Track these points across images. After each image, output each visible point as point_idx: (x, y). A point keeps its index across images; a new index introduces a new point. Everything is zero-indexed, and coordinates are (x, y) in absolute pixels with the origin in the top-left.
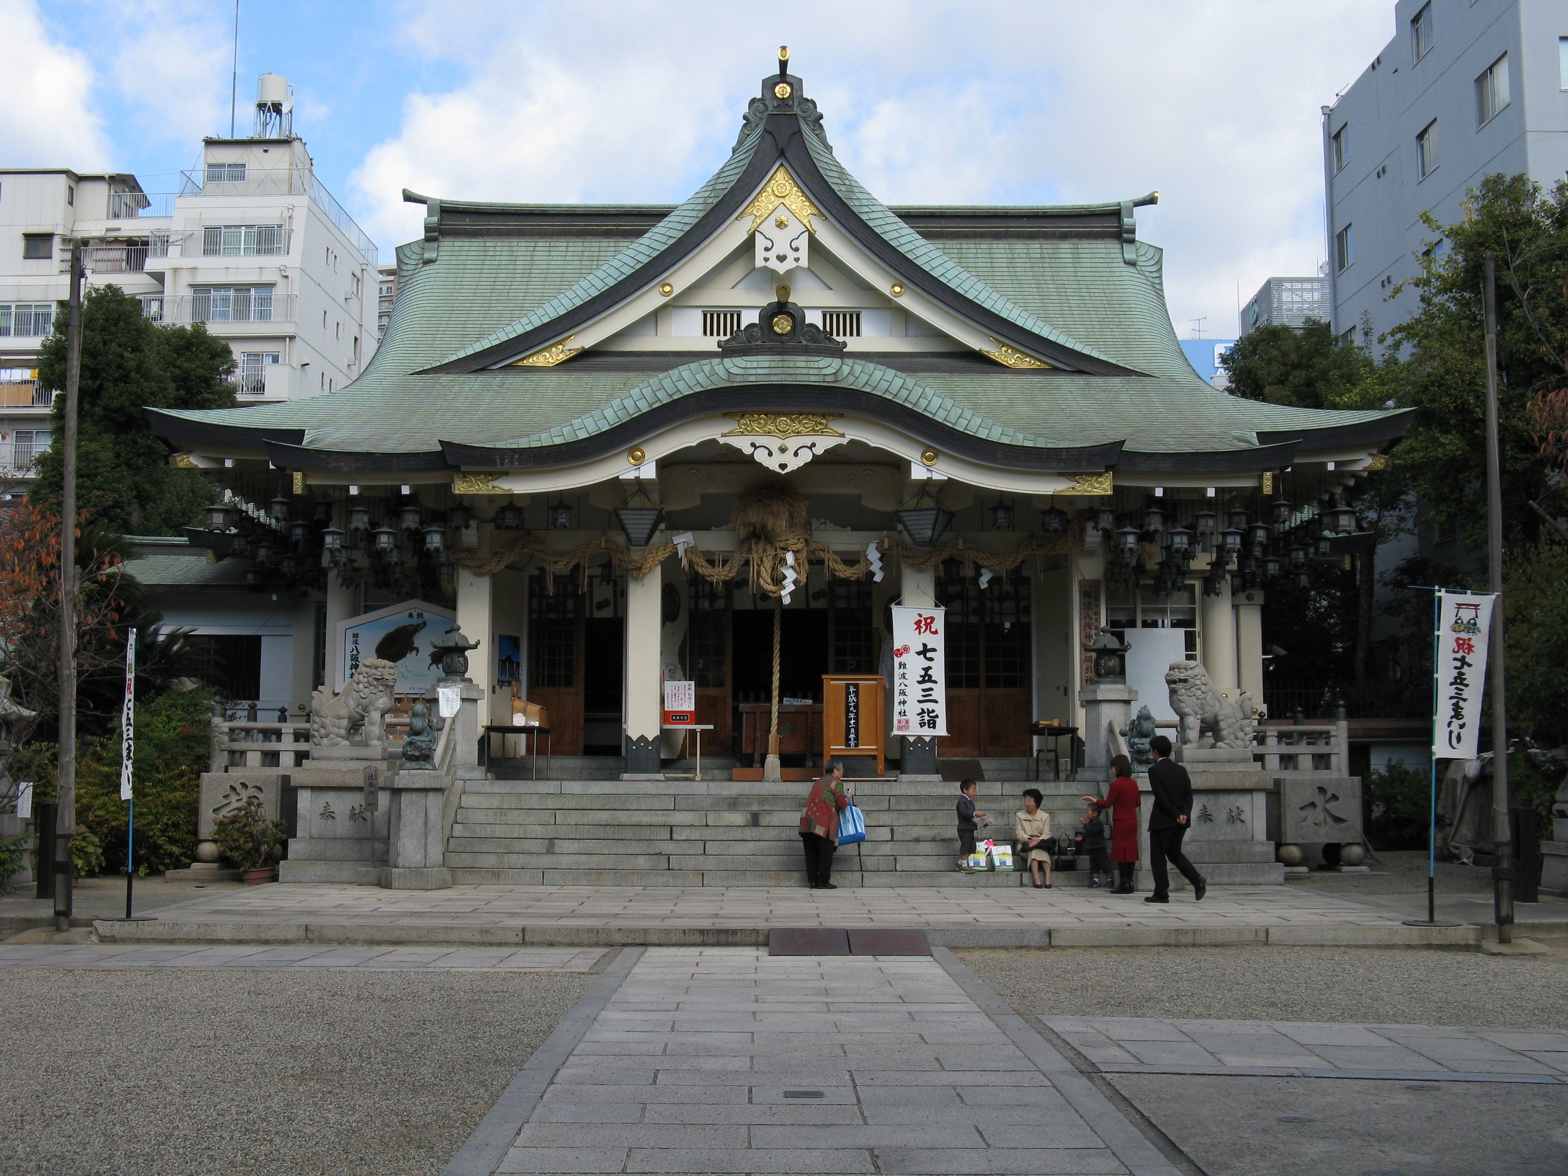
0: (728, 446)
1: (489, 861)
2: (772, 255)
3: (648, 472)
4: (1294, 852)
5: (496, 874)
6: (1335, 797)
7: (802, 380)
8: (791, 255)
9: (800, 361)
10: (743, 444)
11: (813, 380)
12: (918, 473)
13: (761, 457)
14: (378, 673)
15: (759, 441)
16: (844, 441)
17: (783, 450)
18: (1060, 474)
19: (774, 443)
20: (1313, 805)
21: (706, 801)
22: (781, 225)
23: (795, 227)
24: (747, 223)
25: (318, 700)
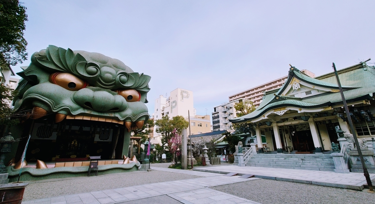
0: (274, 113)
2: (295, 88)
3: (266, 118)
7: (279, 104)
9: (279, 102)
10: (275, 113)
11: (281, 104)
12: (299, 112)
13: (278, 114)
15: (277, 112)
16: (288, 110)
17: (280, 112)
18: (321, 108)
19: (279, 112)
21: (279, 157)
22: (295, 84)
23: (297, 84)
24: (291, 85)
25: (236, 146)
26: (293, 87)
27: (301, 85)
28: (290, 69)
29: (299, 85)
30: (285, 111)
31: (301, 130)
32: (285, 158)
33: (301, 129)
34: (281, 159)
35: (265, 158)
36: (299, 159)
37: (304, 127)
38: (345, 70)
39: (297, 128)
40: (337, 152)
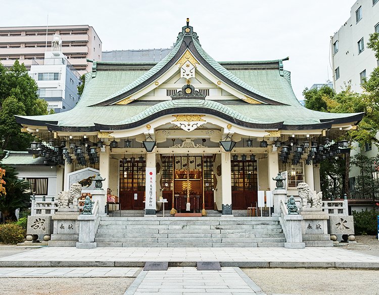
0: (173, 124)
1: (107, 240)
2: (185, 74)
3: (152, 132)
4: (335, 237)
5: (109, 243)
6: (346, 222)
8: (190, 74)
9: (193, 100)
10: (178, 124)
12: (226, 131)
13: (183, 127)
14: (76, 187)
15: (182, 123)
16: (206, 123)
17: (189, 125)
18: (265, 131)
19: (186, 123)
20: (339, 224)
21: (168, 222)
22: (188, 66)
23: (191, 67)
24: (178, 65)
26: (182, 71)
27: (197, 72)
28: (184, 29)
29: (194, 71)
30: (200, 123)
31: (184, 168)
32: (184, 226)
33: (184, 166)
34: (175, 227)
35: (137, 227)
36: (212, 227)
38: (256, 64)
39: (177, 163)
40: (296, 213)
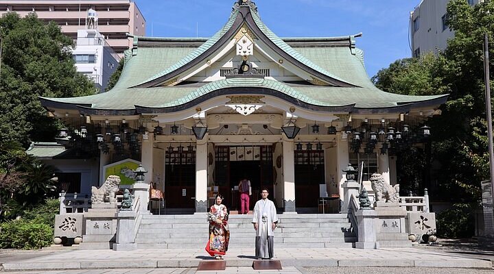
0: (228, 107)
1: (150, 241)
2: (242, 51)
3: (202, 115)
4: (414, 237)
5: (152, 245)
6: (426, 220)
8: (248, 51)
9: (250, 79)
10: (232, 106)
11: (255, 85)
12: (289, 115)
14: (113, 180)
15: (238, 106)
16: (265, 105)
18: (334, 115)
20: (419, 222)
22: (245, 42)
23: (249, 43)
24: (234, 41)
25: (94, 189)
26: (238, 47)
27: (255, 49)
29: (251, 47)
30: (258, 106)
31: (240, 159)
33: (240, 157)
35: (185, 226)
37: (248, 153)
39: (232, 153)
40: (369, 208)
